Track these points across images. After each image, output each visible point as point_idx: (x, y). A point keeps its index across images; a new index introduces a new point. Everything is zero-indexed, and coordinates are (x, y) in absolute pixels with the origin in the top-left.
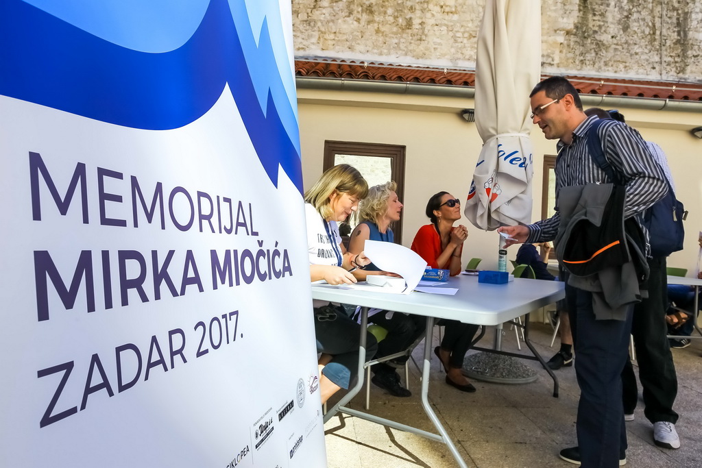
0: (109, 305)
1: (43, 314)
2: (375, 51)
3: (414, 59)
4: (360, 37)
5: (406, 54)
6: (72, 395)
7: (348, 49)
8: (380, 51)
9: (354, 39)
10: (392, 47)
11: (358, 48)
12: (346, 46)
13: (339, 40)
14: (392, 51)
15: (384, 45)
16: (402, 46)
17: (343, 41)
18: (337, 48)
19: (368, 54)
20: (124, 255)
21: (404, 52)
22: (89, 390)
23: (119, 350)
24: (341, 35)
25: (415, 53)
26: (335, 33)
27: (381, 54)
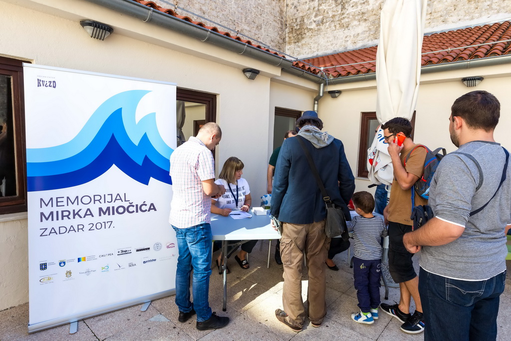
0: (58, 219)
1: (41, 221)
2: (468, 17)
3: (507, 14)
4: (453, 10)
5: (498, 12)
6: (47, 232)
7: (442, 23)
8: (471, 16)
9: (448, 13)
10: (483, 10)
11: (450, 19)
12: (440, 21)
13: (434, 18)
14: (483, 14)
15: (476, 10)
16: (494, 6)
17: (438, 17)
18: (432, 24)
19: (460, 22)
20: (63, 212)
21: (496, 11)
22: (51, 233)
23: (60, 227)
24: (436, 14)
25: (508, 9)
26: (431, 13)
27: (472, 19)
